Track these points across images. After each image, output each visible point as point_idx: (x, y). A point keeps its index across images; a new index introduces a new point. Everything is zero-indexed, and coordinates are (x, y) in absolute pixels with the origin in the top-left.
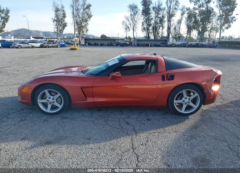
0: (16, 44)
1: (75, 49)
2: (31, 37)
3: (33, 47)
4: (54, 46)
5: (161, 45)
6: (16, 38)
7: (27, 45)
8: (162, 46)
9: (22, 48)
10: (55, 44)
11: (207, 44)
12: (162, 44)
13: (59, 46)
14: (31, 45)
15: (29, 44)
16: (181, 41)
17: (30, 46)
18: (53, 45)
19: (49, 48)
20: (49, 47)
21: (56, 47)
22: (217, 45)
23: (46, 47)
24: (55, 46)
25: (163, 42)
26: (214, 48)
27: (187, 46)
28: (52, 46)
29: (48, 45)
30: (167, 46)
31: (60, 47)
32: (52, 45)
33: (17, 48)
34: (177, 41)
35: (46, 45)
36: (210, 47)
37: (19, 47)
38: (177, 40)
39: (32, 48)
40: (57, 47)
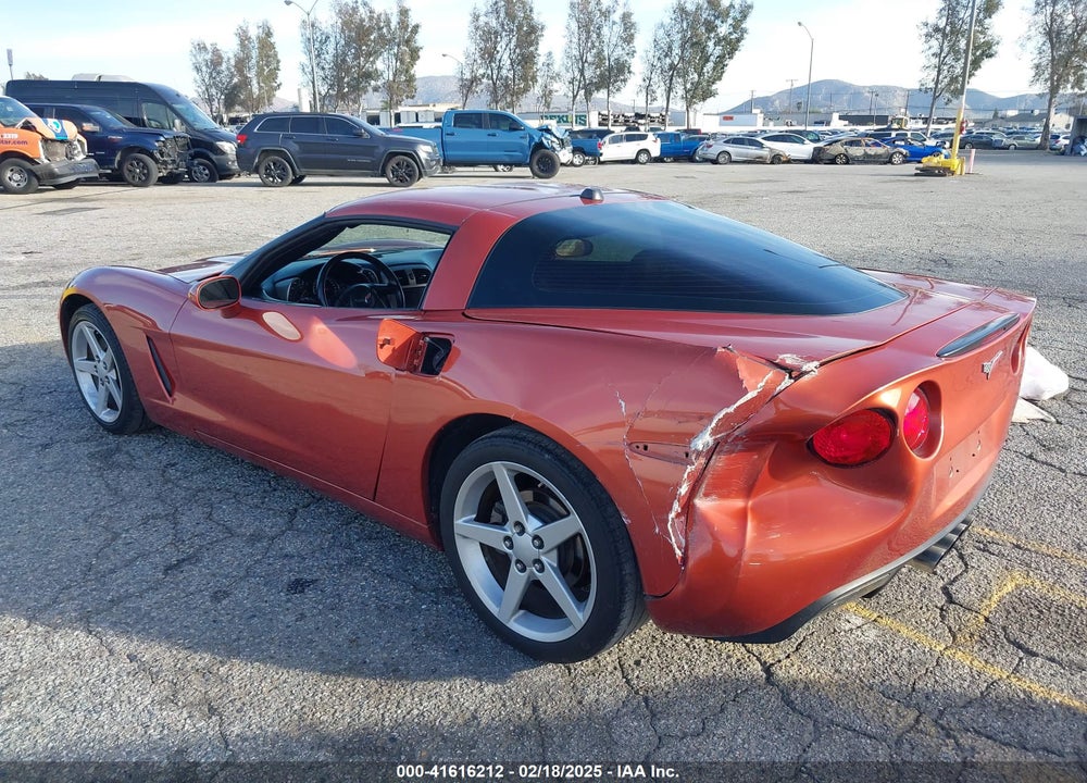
0: (710, 146)
1: (944, 172)
2: (836, 116)
3: (777, 159)
4: (876, 156)
6: (771, 123)
7: (753, 151)
9: (732, 162)
10: (880, 145)
13: (896, 159)
14: (771, 150)
15: (761, 146)
17: (764, 153)
18: (869, 152)
19: (847, 163)
20: (848, 160)
21: (885, 163)
23: (833, 161)
24: (880, 156)
28: (866, 155)
29: (843, 151)
31: (904, 162)
32: (866, 153)
33: (715, 162)
35: (838, 149)
37: (721, 160)
39: (772, 163)
40: (890, 162)
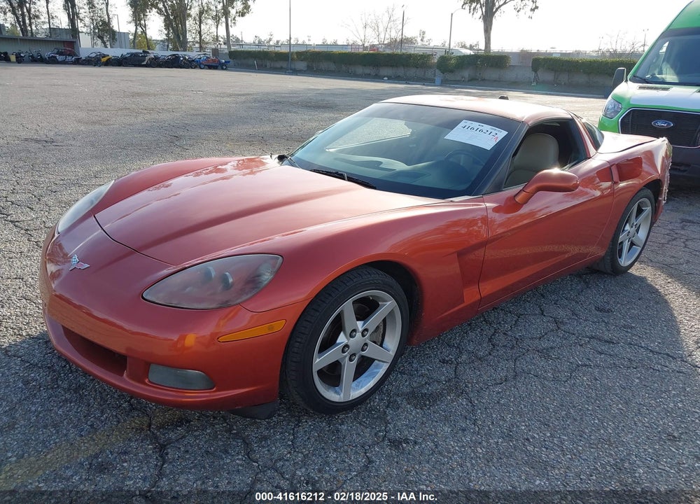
5: (58, 56)
8: (64, 63)
11: (199, 57)
12: (61, 54)
16: (121, 47)
22: (229, 62)
25: (61, 48)
26: (223, 69)
27: (145, 63)
30: (79, 62)
34: (109, 46)
36: (210, 67)
38: (108, 43)
